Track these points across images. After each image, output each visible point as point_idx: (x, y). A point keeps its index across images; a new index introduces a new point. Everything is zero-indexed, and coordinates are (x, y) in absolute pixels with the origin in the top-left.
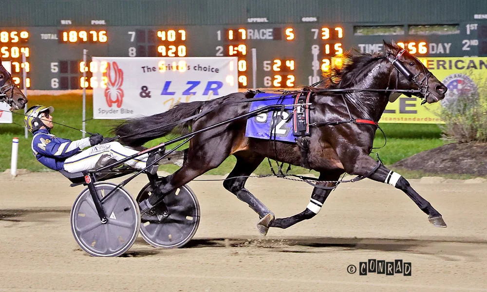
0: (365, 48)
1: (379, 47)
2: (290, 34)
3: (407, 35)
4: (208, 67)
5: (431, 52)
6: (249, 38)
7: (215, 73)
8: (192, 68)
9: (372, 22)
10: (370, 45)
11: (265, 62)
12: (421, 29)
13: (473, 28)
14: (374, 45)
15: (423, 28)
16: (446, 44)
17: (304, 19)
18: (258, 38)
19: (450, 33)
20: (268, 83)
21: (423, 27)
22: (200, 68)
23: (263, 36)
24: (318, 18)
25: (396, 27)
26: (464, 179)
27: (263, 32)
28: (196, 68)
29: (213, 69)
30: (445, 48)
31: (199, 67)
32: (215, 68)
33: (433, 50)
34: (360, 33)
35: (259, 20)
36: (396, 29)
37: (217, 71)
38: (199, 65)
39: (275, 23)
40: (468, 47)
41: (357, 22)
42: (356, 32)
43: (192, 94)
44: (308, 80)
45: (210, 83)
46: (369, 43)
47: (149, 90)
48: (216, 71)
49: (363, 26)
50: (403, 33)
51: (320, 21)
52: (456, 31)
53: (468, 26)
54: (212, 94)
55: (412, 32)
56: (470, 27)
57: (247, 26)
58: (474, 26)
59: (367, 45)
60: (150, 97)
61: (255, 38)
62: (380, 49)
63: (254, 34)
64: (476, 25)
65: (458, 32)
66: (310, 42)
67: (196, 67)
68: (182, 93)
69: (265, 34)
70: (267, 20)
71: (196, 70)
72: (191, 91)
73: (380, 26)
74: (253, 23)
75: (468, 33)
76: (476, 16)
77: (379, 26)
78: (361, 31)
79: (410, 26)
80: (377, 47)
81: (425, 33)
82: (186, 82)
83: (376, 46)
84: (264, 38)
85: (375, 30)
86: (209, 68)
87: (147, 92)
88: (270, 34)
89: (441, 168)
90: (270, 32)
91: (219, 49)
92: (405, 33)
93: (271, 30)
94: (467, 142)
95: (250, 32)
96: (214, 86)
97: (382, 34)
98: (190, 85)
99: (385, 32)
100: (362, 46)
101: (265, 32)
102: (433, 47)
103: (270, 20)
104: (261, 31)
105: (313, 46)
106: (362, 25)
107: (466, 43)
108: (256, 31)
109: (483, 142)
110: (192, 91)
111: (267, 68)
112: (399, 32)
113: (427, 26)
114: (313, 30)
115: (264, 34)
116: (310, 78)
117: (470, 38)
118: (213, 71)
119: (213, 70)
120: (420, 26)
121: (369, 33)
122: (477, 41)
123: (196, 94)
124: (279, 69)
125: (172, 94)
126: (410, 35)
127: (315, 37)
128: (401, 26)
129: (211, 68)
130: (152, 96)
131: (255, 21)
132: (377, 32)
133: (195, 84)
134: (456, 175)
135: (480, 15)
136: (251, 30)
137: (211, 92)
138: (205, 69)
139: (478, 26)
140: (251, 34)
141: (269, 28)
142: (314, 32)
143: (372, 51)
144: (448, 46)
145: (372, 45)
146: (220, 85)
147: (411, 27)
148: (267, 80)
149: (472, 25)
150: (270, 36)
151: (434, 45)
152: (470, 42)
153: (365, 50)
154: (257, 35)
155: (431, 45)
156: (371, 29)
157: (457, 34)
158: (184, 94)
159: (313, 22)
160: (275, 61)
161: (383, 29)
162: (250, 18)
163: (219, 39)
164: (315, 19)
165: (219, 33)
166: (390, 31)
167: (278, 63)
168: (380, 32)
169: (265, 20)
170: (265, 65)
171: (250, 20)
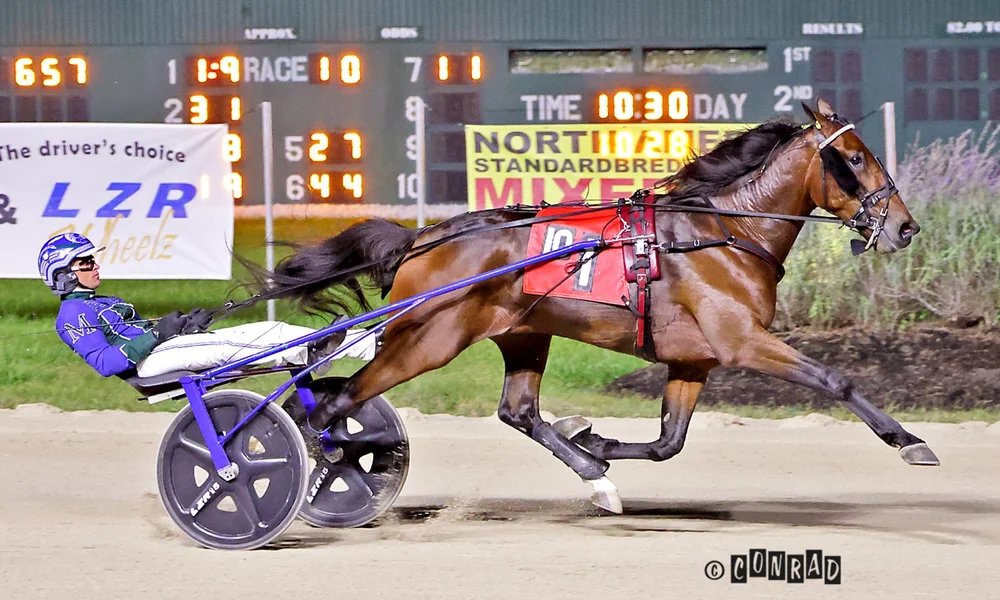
0: (536, 105)
1: (572, 103)
2: (351, 69)
3: (639, 72)
4: (158, 149)
5: (698, 115)
6: (247, 78)
7: (175, 161)
8: (120, 149)
9: (556, 41)
10: (550, 98)
11: (289, 140)
12: (676, 60)
13: (798, 58)
14: (560, 97)
15: (678, 56)
16: (734, 97)
17: (386, 33)
18: (272, 79)
19: (744, 68)
20: (295, 192)
21: (679, 53)
22: (140, 151)
23: (283, 74)
24: (420, 30)
25: (612, 53)
26: (779, 418)
27: (283, 64)
28: (130, 151)
29: (170, 152)
30: (731, 106)
31: (137, 148)
32: (176, 150)
33: (703, 111)
34: (524, 67)
35: (273, 34)
36: (611, 57)
37: (181, 157)
38: (136, 143)
39: (313, 42)
40: (787, 103)
41: (517, 41)
42: (517, 65)
43: (120, 215)
44: (397, 184)
45: (164, 189)
46: (545, 93)
47: (11, 205)
48: (177, 158)
49: (530, 51)
50: (629, 68)
51: (427, 36)
52: (759, 65)
53: (787, 52)
54: (171, 216)
55: (653, 65)
56: (793, 56)
57: (243, 49)
58: (802, 53)
59: (542, 98)
60: (13, 221)
61: (263, 79)
62: (574, 107)
63: (260, 69)
64: (807, 50)
65: (763, 66)
66: (399, 90)
67: (129, 147)
68: (94, 213)
69: (289, 68)
70: (294, 33)
71: (129, 154)
72: (119, 207)
73: (575, 50)
74: (258, 41)
75: (788, 68)
76: (808, 29)
77: (571, 50)
78: (528, 61)
79: (646, 50)
80: (567, 103)
81: (684, 68)
82: (108, 185)
83: (563, 100)
84: (286, 79)
85: (562, 60)
86: (162, 151)
87: (7, 209)
88: (302, 68)
89: (724, 391)
90: (299, 64)
91: (174, 106)
92: (636, 67)
93: (304, 59)
94: (787, 329)
95: (252, 65)
96: (175, 195)
97: (577, 70)
98: (118, 193)
99: (586, 66)
100: (529, 99)
101: (288, 65)
102: (703, 103)
103: (301, 31)
104: (279, 61)
105: (409, 101)
106: (530, 48)
107: (783, 94)
108: (266, 60)
109: (825, 329)
110: (121, 207)
111: (294, 153)
112: (621, 65)
113: (687, 52)
114: (408, 60)
115: (284, 69)
116: (401, 178)
117: (793, 80)
118: (170, 159)
119: (171, 156)
120: (671, 52)
121: (546, 67)
122: (809, 88)
123: (132, 216)
124: (323, 158)
125: (72, 213)
126: (648, 74)
127: (414, 78)
128: (626, 51)
129: (166, 151)
130: (18, 221)
131: (262, 37)
132: (565, 66)
133: (129, 189)
134: (761, 409)
135: (816, 26)
136: (254, 60)
137: (167, 209)
138: (152, 153)
139: (811, 53)
140: (254, 69)
141: (299, 54)
142: (413, 65)
143: (555, 113)
144: (739, 101)
145: (555, 98)
146: (189, 191)
147: (650, 54)
148: (294, 186)
149: (797, 50)
150: (300, 73)
151: (705, 97)
152: (793, 91)
153: (536, 110)
154: (267, 72)
155: (698, 98)
156: (550, 59)
157: (760, 73)
158: (100, 213)
159: (408, 40)
160: (315, 137)
161: (581, 58)
162: (251, 29)
163: (173, 80)
164: (412, 33)
165: (172, 64)
166: (599, 62)
167: (322, 141)
168: (573, 66)
169: (286, 33)
170: (289, 147)
171: (251, 34)
